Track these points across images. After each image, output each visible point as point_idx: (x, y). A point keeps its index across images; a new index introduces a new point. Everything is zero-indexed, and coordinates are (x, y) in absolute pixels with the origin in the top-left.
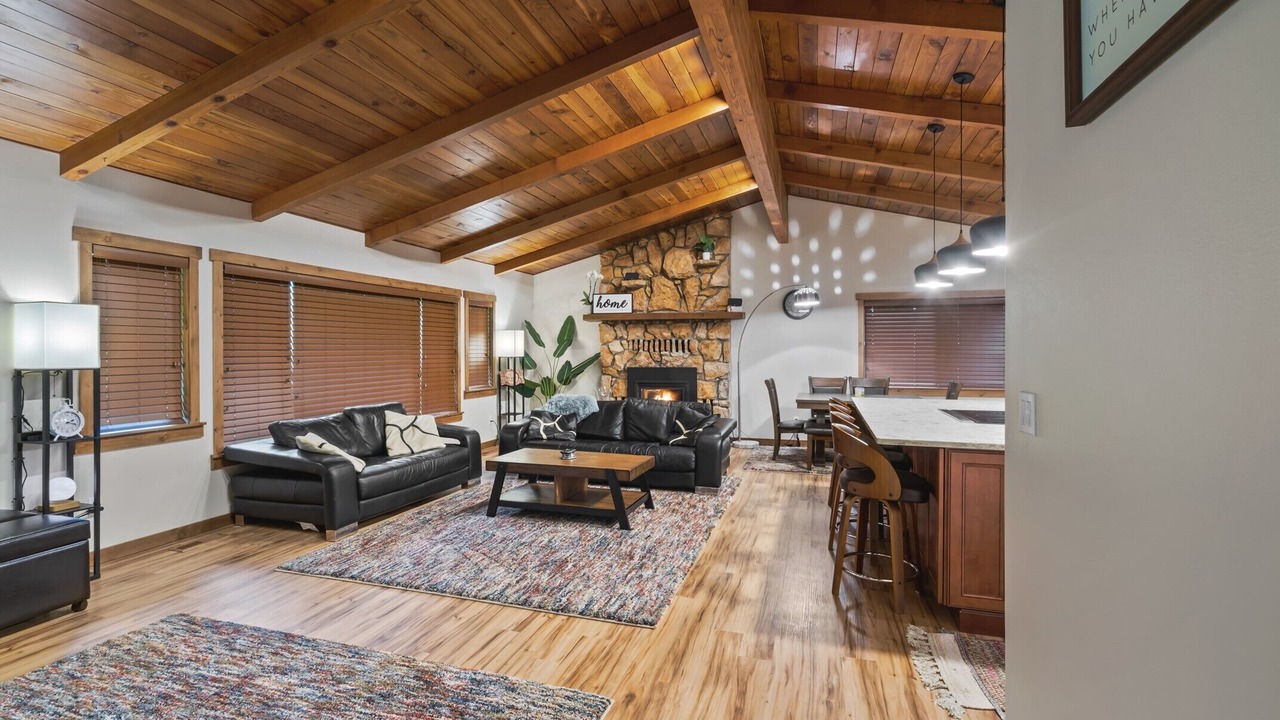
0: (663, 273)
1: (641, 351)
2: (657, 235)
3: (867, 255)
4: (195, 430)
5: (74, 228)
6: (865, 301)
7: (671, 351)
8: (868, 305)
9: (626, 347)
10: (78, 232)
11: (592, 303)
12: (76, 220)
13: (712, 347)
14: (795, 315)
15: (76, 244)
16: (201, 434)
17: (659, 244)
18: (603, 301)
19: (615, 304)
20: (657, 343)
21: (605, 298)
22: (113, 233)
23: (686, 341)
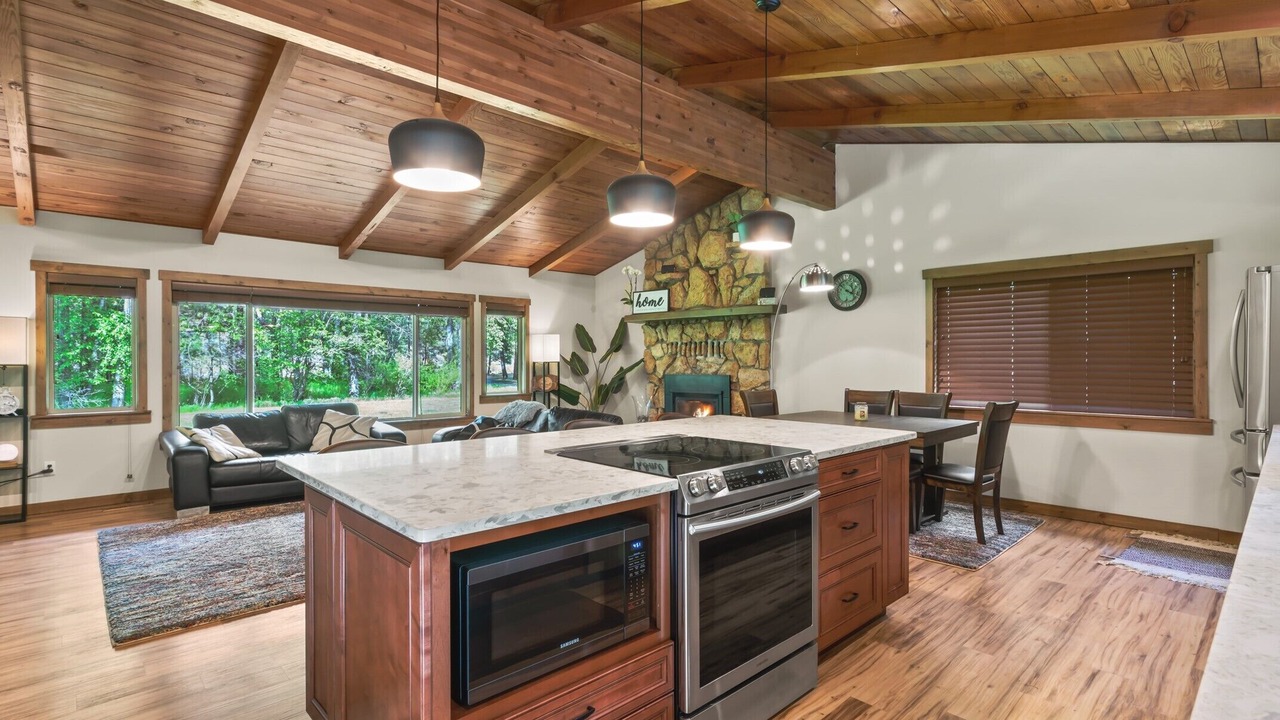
0: (698, 262)
1: (678, 355)
2: (694, 219)
3: (939, 213)
4: (144, 416)
5: (32, 261)
6: (935, 280)
7: (706, 356)
8: (940, 285)
9: (666, 350)
10: (35, 264)
11: (632, 302)
12: (34, 255)
13: (747, 350)
14: (845, 305)
15: (34, 273)
16: (149, 421)
17: (695, 228)
18: (642, 300)
19: (652, 303)
20: (693, 346)
21: (644, 295)
22: (64, 263)
23: (722, 343)
